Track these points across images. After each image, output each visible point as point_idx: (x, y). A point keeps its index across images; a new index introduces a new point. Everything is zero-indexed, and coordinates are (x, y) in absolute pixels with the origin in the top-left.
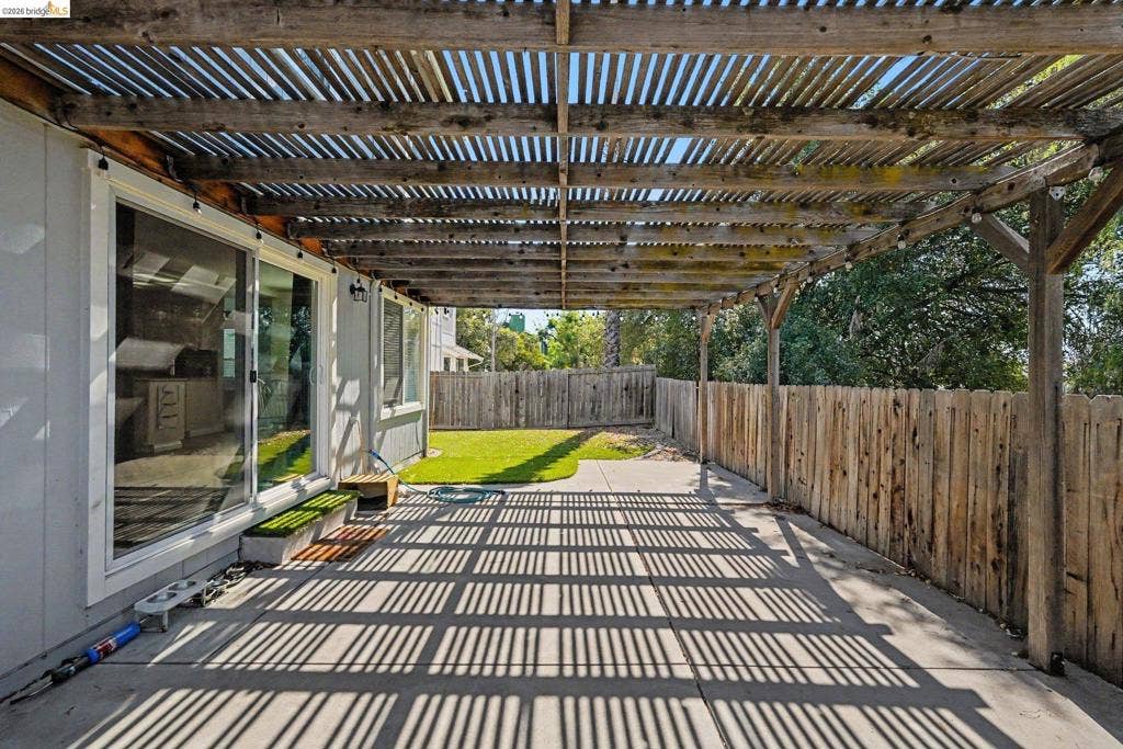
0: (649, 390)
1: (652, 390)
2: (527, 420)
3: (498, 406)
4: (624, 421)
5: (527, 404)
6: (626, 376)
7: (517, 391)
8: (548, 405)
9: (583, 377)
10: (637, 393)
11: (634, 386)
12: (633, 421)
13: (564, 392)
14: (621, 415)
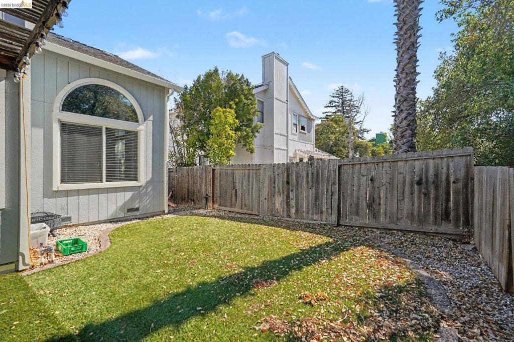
0: (460, 185)
1: (466, 186)
2: (297, 211)
3: (272, 195)
4: (415, 227)
5: (297, 196)
6: (418, 165)
7: (288, 183)
8: (316, 198)
9: (357, 167)
10: (437, 188)
11: (431, 179)
12: (432, 228)
13: (333, 184)
14: (411, 216)
